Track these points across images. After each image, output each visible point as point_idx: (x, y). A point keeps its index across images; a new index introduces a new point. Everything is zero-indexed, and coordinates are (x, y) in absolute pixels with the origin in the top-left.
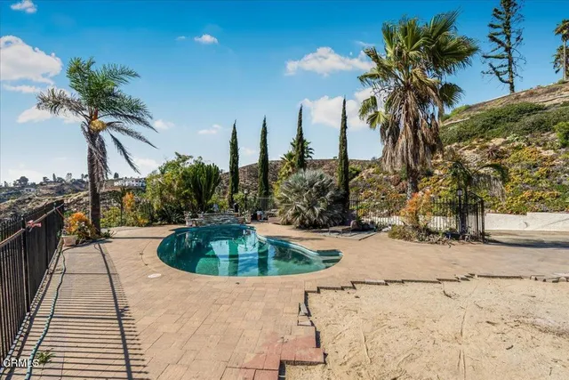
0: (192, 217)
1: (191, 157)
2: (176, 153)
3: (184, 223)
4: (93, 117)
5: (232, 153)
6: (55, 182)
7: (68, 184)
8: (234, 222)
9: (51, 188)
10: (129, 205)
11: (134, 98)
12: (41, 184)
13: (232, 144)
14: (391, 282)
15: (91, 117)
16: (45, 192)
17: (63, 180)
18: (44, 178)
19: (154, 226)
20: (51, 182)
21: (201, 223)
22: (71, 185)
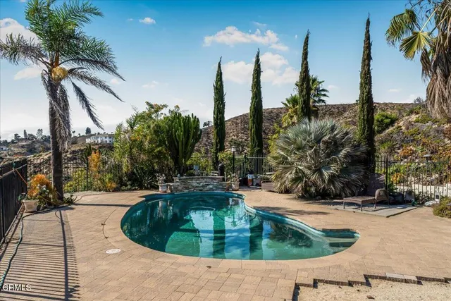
0: (166, 181)
1: (165, 106)
2: (148, 103)
3: (157, 188)
4: (54, 64)
5: (216, 100)
6: (26, 139)
7: (38, 141)
8: (217, 188)
9: (23, 147)
10: (96, 166)
11: (98, 40)
12: (13, 142)
13: (216, 88)
14: (426, 279)
15: (51, 64)
16: (16, 150)
17: (34, 137)
18: (16, 135)
19: (123, 191)
20: (22, 139)
21: (176, 188)
22: (42, 143)
